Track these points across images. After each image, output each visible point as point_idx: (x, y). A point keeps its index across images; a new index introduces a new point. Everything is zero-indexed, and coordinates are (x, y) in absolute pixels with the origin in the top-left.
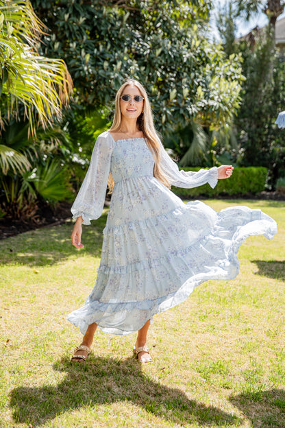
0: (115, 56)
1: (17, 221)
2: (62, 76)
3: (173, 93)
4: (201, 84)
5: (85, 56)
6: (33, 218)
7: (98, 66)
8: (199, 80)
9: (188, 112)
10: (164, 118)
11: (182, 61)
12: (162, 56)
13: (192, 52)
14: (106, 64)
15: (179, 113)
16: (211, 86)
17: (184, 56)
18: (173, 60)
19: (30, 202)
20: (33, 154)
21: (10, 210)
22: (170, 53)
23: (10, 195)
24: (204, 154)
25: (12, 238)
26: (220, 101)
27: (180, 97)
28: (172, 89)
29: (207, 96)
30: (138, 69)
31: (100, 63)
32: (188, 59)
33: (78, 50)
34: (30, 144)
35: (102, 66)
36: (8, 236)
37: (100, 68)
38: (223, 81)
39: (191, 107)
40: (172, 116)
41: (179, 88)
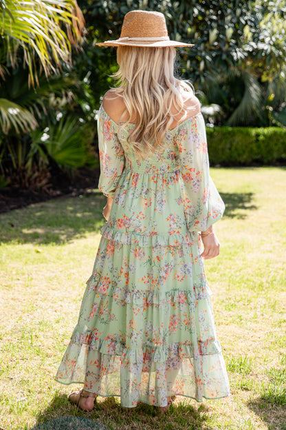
1: (25, 191)
2: (70, 13)
3: (213, 34)
4: (249, 23)
6: (45, 188)
8: (246, 18)
9: (232, 57)
10: (202, 65)
15: (221, 59)
16: (262, 25)
19: (41, 169)
20: (41, 110)
21: (17, 177)
23: (17, 160)
24: (258, 112)
25: (17, 211)
26: (272, 43)
27: (222, 39)
28: (212, 28)
29: (256, 38)
30: (170, 5)
34: (38, 97)
38: (277, 19)
39: (236, 52)
40: (212, 63)
41: (221, 28)
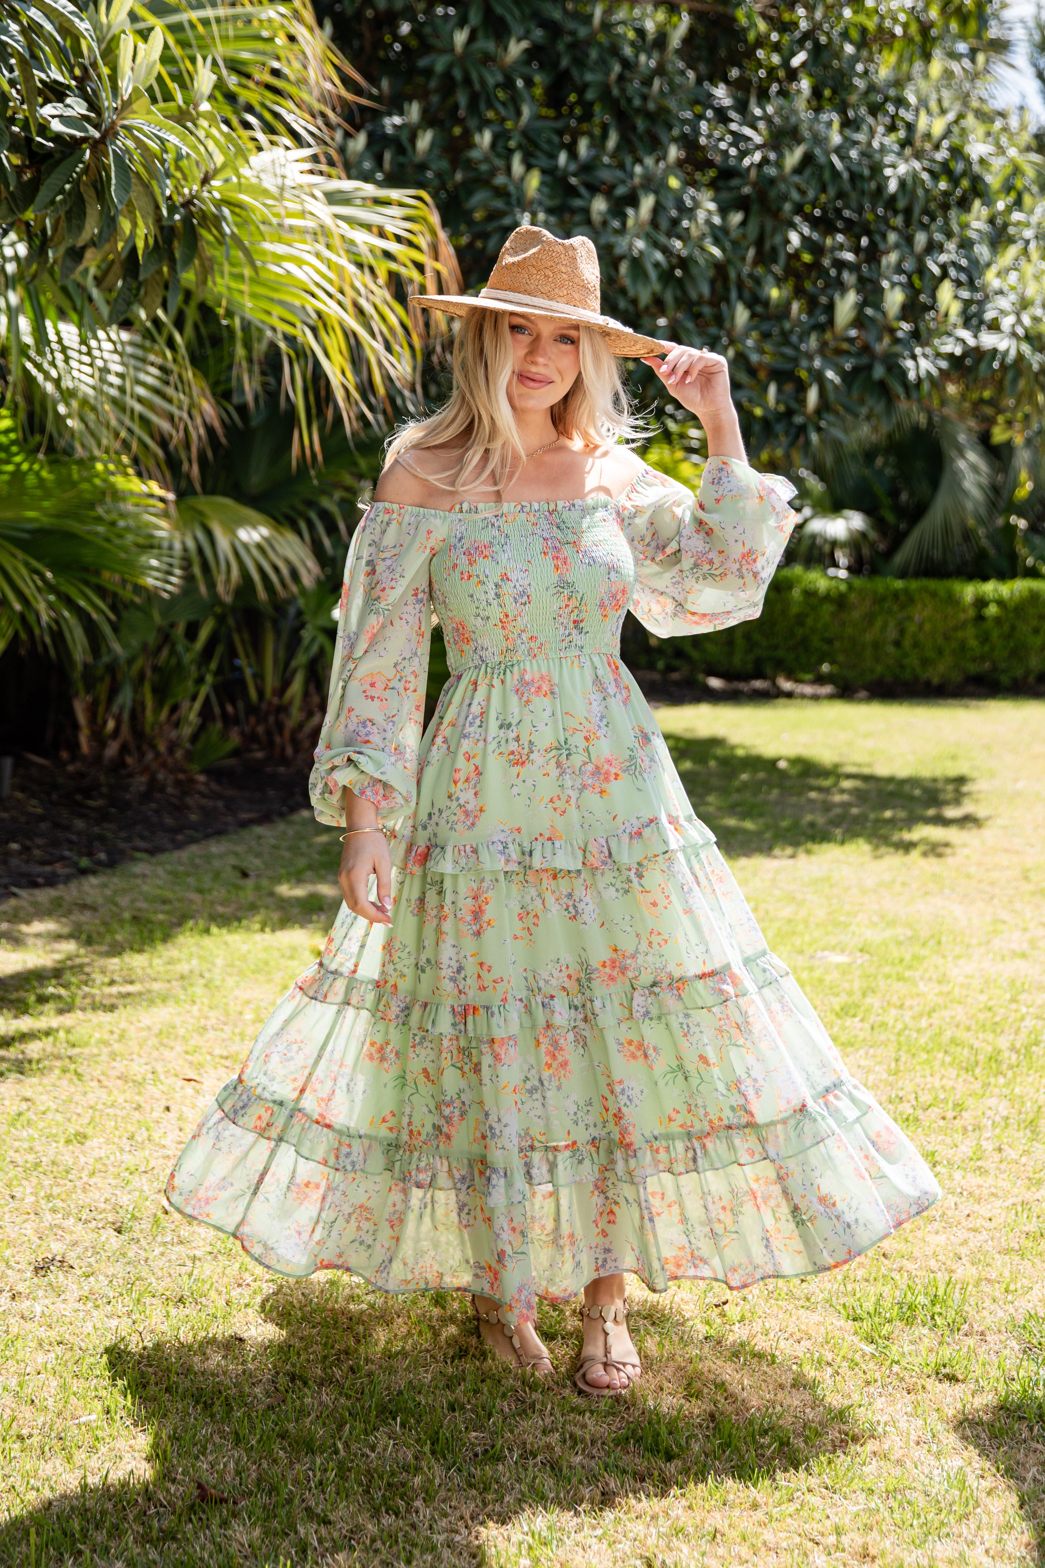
0: (631, 175)
1: (282, 769)
3: (847, 305)
4: (952, 272)
5: (522, 179)
7: (573, 211)
8: (943, 258)
9: (904, 373)
10: (812, 396)
11: (881, 189)
12: (808, 172)
13: (917, 156)
14: (599, 205)
15: (868, 378)
16: (991, 279)
17: (888, 172)
18: (847, 186)
20: (331, 528)
21: (260, 729)
22: (835, 159)
23: (259, 677)
24: (981, 532)
25: (258, 830)
26: (1020, 331)
27: (872, 320)
28: (843, 288)
29: (972, 317)
30: (717, 220)
31: (578, 203)
32: (902, 183)
33: (499, 155)
34: (324, 492)
35: (587, 211)
36: (245, 824)
37: (577, 218)
38: (1037, 261)
39: (914, 357)
40: (843, 389)
41: (869, 286)
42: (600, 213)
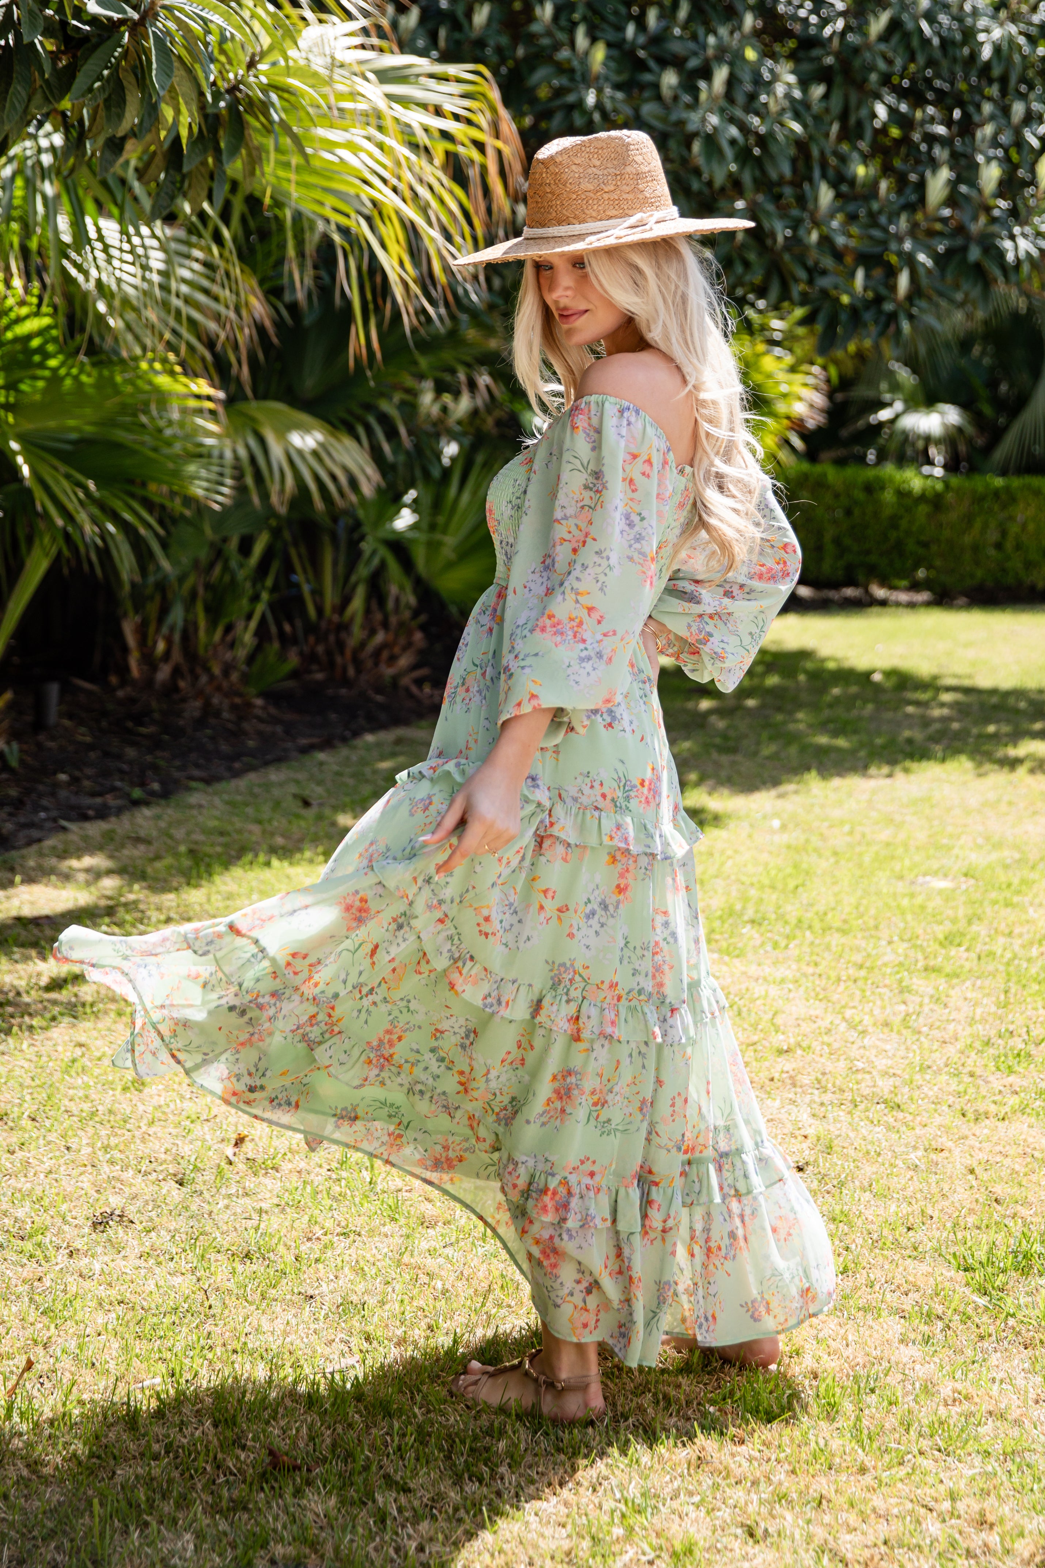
0: (704, 46)
1: (343, 691)
3: (939, 183)
5: (587, 53)
6: (406, 681)
7: (642, 87)
8: (1043, 131)
9: (1001, 254)
10: (903, 281)
11: (974, 56)
12: (895, 39)
13: (1014, 18)
14: (670, 79)
15: (964, 260)
17: (982, 37)
18: (938, 54)
19: (393, 620)
20: (392, 434)
21: (320, 649)
22: (924, 25)
23: (318, 593)
25: (321, 756)
27: (966, 198)
28: (934, 165)
30: (797, 94)
31: (647, 77)
32: (997, 49)
33: (561, 28)
34: (382, 395)
35: (656, 86)
36: (306, 750)
37: (647, 94)
39: (1012, 237)
40: (936, 273)
41: (963, 162)
42: (670, 87)
